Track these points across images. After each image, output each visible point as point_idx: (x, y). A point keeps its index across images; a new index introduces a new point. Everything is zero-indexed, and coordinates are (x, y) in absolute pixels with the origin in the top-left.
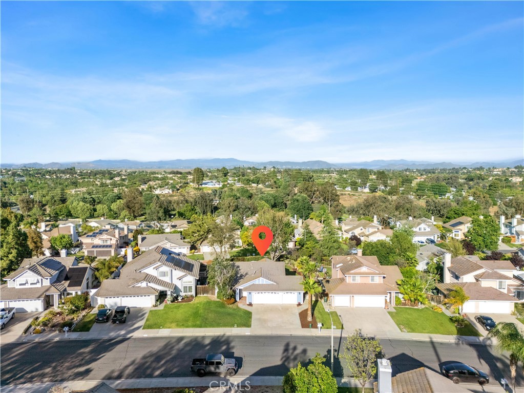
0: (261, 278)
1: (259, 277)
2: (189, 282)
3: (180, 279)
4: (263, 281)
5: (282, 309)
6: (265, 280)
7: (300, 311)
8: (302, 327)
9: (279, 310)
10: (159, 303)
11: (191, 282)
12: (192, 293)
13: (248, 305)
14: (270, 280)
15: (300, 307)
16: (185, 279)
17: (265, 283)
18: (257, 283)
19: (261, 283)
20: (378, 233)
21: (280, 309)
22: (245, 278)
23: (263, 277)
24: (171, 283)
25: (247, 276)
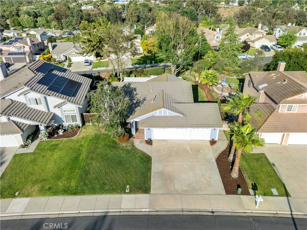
0: (163, 109)
1: (160, 108)
2: (71, 111)
3: (59, 106)
4: (165, 112)
5: (191, 149)
6: (168, 111)
7: (217, 155)
8: (227, 194)
9: (188, 152)
10: (30, 141)
11: (74, 110)
12: (78, 123)
13: (146, 141)
14: (176, 112)
15: (215, 146)
16: (64, 107)
17: (168, 115)
18: (158, 115)
19: (163, 115)
20: (264, 39)
21: (189, 149)
22: (142, 106)
23: (166, 108)
24: (47, 111)
25: (145, 102)
